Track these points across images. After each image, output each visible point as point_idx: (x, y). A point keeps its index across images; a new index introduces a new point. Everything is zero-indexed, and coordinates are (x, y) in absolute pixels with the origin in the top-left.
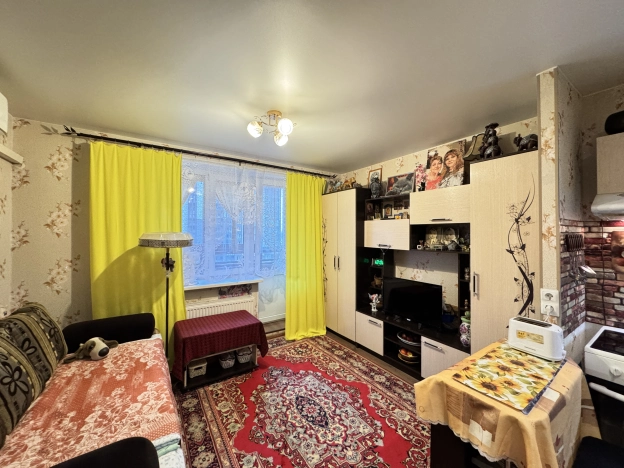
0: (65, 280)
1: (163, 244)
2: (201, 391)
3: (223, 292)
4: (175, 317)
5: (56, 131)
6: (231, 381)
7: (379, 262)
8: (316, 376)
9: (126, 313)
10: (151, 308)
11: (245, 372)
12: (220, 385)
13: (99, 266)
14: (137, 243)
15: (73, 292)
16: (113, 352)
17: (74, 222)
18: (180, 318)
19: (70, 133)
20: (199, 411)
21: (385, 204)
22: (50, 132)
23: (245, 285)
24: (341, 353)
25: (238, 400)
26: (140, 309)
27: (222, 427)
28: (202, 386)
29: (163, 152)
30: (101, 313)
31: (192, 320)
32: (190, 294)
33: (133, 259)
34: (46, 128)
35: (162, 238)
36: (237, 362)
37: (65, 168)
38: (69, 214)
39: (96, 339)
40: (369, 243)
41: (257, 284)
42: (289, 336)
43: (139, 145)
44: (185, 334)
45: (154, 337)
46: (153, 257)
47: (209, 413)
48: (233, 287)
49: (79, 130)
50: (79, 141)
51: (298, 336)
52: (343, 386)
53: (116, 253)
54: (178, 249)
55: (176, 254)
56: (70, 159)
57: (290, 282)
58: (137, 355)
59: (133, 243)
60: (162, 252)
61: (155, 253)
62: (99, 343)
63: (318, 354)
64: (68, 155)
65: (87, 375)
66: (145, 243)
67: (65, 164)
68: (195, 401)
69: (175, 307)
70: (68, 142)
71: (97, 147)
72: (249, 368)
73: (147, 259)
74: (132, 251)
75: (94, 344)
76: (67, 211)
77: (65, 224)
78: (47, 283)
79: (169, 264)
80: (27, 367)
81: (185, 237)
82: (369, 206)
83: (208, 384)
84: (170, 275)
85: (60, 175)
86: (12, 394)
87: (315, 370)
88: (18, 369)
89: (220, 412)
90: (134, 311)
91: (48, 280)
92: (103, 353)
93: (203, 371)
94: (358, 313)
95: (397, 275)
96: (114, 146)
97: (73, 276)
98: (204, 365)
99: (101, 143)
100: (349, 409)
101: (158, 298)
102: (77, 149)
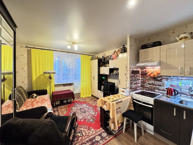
0: (26, 82)
1: (49, 73)
2: (58, 107)
3: (64, 85)
4: (52, 91)
5: (23, 47)
6: (65, 105)
7: (104, 78)
8: (86, 105)
9: (40, 89)
10: (46, 88)
11: (69, 104)
12: (63, 106)
13: (34, 78)
14: (43, 73)
15: (28, 84)
16: (38, 97)
17: (28, 68)
18: (53, 91)
19: (27, 47)
20: (57, 111)
21: (106, 63)
22: (22, 47)
23: (70, 84)
24: (94, 100)
25: (66, 109)
26: (44, 88)
27: (62, 113)
28: (59, 106)
29: (49, 51)
30: (35, 89)
31: (56, 92)
32: (56, 85)
33: (42, 77)
34: (21, 46)
35: (49, 72)
36: (67, 101)
37: (26, 55)
38: (27, 66)
39: (34, 94)
40: (101, 73)
41: (73, 83)
42: (81, 97)
43: (43, 49)
44: (54, 94)
45: (47, 95)
46: (47, 76)
47: (60, 111)
48: (67, 84)
49: (28, 46)
50: (29, 49)
51: (84, 97)
52: (92, 106)
53: (38, 75)
54: (53, 74)
55: (52, 75)
56: (27, 53)
57: (82, 83)
58: (43, 98)
59: (42, 73)
60: (49, 75)
61: (47, 75)
62: (35, 95)
63: (88, 100)
64: (26, 52)
65: (33, 101)
66: (45, 73)
67: (26, 54)
68: (57, 109)
69: (52, 89)
70: (26, 49)
71: (33, 50)
72: (70, 103)
73: (45, 77)
74: (42, 75)
75: (34, 95)
76: (26, 65)
77: (26, 68)
78: (22, 82)
79: (50, 78)
80: (22, 97)
81: (54, 72)
82: (101, 64)
83: (60, 106)
84: (51, 80)
85: (24, 57)
86: (20, 101)
87: (86, 103)
88: (20, 97)
89: (62, 111)
90: (42, 89)
91: (22, 81)
92: (36, 97)
93: (59, 103)
94: (98, 90)
95: (108, 81)
96: (37, 49)
97: (28, 81)
98: (59, 102)
99: (34, 49)
100: (91, 110)
101: (48, 86)
102: (28, 50)
